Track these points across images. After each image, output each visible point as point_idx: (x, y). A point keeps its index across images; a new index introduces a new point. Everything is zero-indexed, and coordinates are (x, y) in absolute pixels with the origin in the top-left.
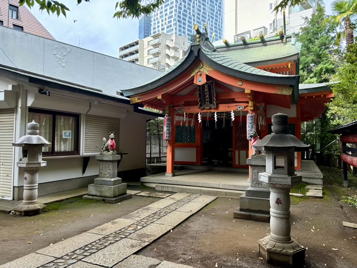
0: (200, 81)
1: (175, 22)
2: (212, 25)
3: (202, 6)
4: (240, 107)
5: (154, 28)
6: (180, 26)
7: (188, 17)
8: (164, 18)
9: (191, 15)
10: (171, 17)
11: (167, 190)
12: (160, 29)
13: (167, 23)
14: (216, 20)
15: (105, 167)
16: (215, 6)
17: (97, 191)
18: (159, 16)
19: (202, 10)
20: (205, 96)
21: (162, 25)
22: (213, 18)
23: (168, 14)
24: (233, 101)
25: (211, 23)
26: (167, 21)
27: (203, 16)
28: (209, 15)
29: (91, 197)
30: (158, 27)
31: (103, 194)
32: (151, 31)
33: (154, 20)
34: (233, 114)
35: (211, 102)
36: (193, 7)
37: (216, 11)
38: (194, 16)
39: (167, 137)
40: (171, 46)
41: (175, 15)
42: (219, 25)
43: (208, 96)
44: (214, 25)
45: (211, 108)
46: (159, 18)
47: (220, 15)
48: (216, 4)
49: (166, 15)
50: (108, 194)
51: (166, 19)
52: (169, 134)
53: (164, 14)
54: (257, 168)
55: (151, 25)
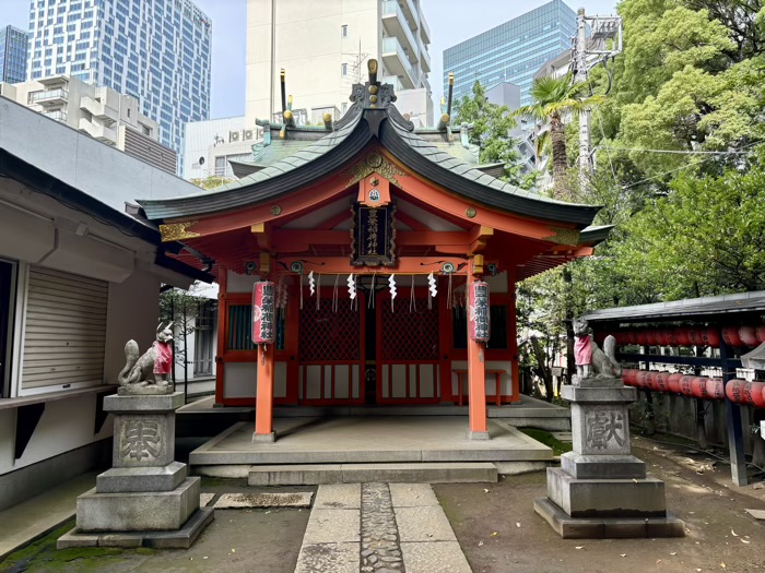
0: (374, 196)
1: (95, 60)
2: (187, 85)
3: (164, 38)
4: (449, 267)
5: (37, 64)
6: (107, 71)
7: (129, 55)
8: (65, 45)
9: (138, 51)
10: (86, 45)
11: (285, 482)
12: (53, 67)
13: (73, 58)
14: (196, 75)
15: (139, 433)
16: (196, 46)
17: (114, 513)
18: (50, 38)
19: (164, 48)
20: (368, 234)
21: (59, 60)
22: (189, 70)
23: (77, 37)
24: (431, 252)
25: (184, 80)
26: (73, 54)
27: (164, 60)
28: (179, 62)
29: (95, 538)
30: (48, 62)
31: (140, 523)
32: (25, 68)
33: (38, 44)
34: (432, 281)
35: (380, 250)
36: (143, 35)
37: (195, 55)
38: (144, 55)
39: (264, 335)
40: (95, 114)
41: (96, 43)
42: (203, 88)
43: (374, 236)
44: (191, 85)
45: (381, 265)
46: (50, 42)
47: (205, 65)
48: (197, 42)
49: (71, 38)
50: (157, 520)
51: (69, 49)
52: (270, 326)
53: (65, 35)
54: (595, 408)
55: (26, 55)
